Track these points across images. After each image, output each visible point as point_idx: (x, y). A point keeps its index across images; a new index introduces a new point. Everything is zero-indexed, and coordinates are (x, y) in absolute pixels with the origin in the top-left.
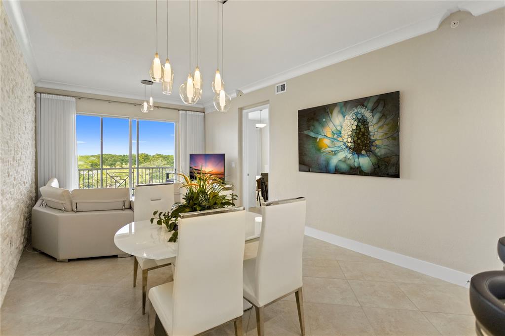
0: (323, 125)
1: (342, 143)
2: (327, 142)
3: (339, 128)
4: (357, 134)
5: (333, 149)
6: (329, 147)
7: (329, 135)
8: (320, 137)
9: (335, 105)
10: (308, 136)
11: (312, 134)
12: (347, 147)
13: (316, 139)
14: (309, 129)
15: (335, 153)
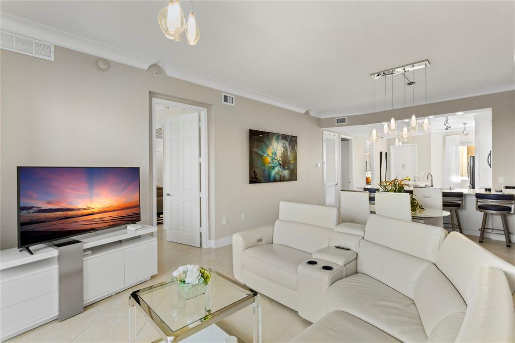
0: (267, 147)
1: (277, 161)
2: (269, 159)
3: (275, 151)
4: (284, 156)
5: (273, 165)
6: (270, 163)
7: (271, 155)
8: (265, 155)
9: (274, 134)
10: (257, 154)
11: (260, 152)
12: (279, 164)
13: (262, 156)
14: (258, 148)
15: (273, 168)
